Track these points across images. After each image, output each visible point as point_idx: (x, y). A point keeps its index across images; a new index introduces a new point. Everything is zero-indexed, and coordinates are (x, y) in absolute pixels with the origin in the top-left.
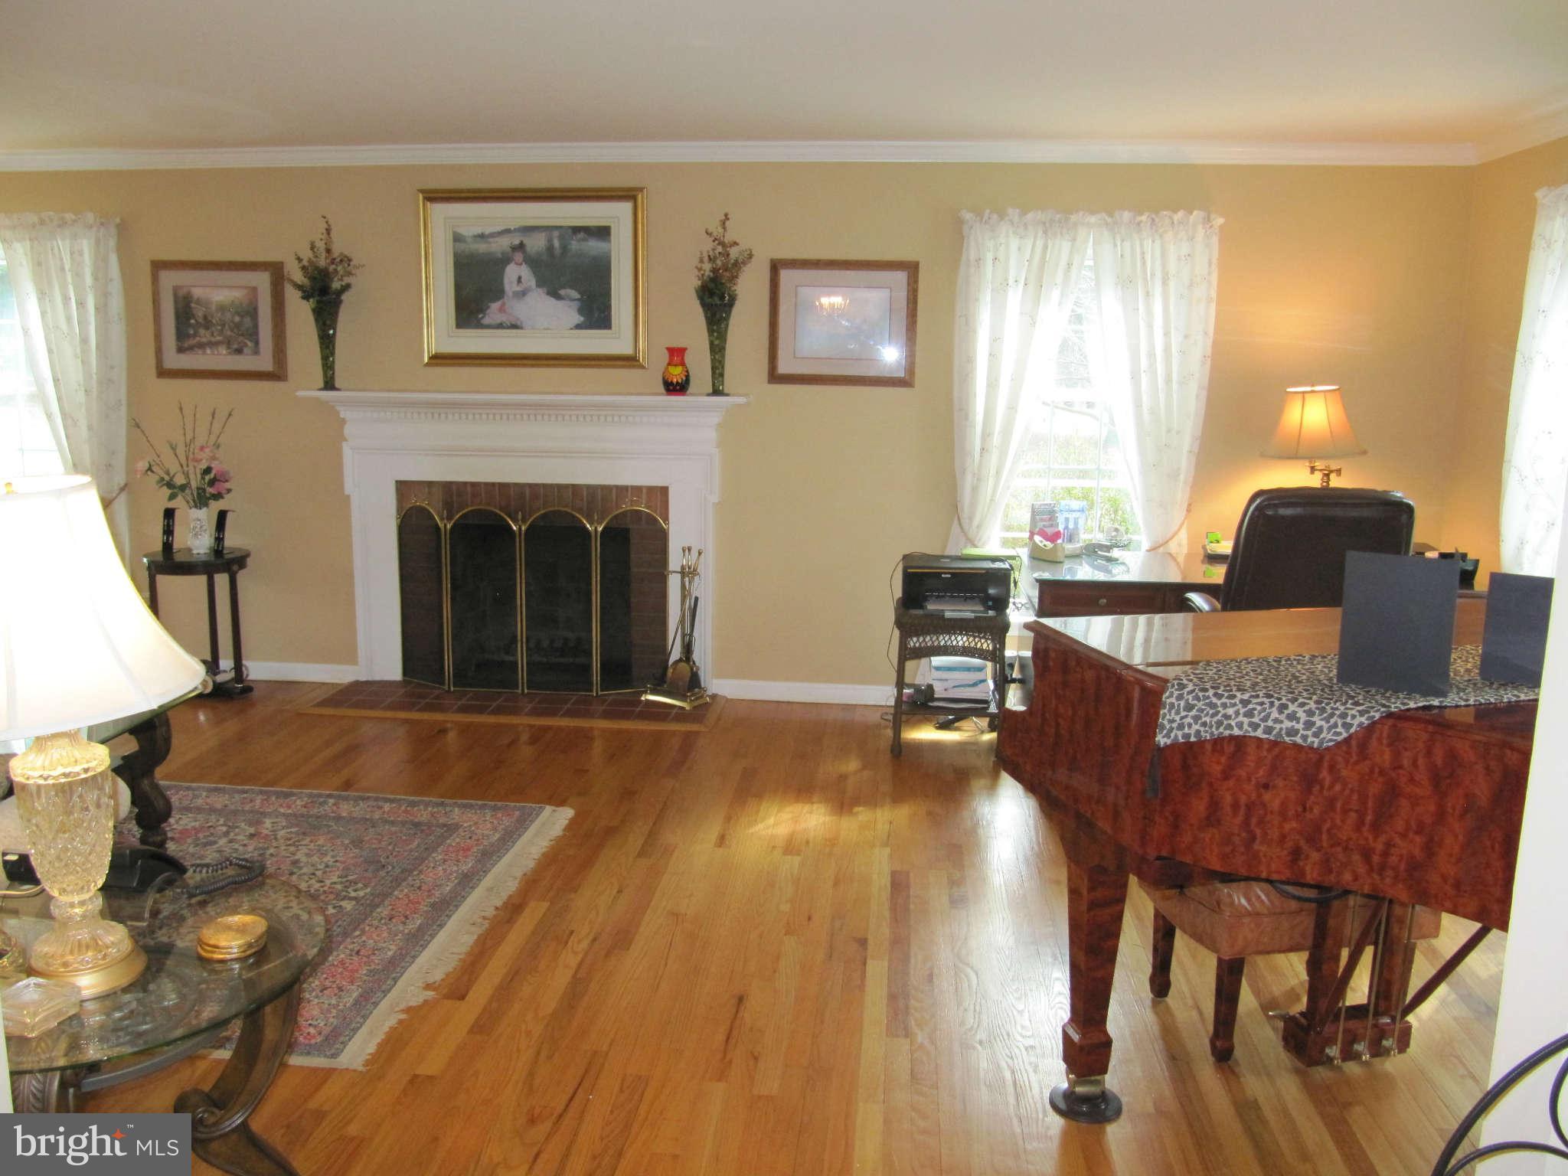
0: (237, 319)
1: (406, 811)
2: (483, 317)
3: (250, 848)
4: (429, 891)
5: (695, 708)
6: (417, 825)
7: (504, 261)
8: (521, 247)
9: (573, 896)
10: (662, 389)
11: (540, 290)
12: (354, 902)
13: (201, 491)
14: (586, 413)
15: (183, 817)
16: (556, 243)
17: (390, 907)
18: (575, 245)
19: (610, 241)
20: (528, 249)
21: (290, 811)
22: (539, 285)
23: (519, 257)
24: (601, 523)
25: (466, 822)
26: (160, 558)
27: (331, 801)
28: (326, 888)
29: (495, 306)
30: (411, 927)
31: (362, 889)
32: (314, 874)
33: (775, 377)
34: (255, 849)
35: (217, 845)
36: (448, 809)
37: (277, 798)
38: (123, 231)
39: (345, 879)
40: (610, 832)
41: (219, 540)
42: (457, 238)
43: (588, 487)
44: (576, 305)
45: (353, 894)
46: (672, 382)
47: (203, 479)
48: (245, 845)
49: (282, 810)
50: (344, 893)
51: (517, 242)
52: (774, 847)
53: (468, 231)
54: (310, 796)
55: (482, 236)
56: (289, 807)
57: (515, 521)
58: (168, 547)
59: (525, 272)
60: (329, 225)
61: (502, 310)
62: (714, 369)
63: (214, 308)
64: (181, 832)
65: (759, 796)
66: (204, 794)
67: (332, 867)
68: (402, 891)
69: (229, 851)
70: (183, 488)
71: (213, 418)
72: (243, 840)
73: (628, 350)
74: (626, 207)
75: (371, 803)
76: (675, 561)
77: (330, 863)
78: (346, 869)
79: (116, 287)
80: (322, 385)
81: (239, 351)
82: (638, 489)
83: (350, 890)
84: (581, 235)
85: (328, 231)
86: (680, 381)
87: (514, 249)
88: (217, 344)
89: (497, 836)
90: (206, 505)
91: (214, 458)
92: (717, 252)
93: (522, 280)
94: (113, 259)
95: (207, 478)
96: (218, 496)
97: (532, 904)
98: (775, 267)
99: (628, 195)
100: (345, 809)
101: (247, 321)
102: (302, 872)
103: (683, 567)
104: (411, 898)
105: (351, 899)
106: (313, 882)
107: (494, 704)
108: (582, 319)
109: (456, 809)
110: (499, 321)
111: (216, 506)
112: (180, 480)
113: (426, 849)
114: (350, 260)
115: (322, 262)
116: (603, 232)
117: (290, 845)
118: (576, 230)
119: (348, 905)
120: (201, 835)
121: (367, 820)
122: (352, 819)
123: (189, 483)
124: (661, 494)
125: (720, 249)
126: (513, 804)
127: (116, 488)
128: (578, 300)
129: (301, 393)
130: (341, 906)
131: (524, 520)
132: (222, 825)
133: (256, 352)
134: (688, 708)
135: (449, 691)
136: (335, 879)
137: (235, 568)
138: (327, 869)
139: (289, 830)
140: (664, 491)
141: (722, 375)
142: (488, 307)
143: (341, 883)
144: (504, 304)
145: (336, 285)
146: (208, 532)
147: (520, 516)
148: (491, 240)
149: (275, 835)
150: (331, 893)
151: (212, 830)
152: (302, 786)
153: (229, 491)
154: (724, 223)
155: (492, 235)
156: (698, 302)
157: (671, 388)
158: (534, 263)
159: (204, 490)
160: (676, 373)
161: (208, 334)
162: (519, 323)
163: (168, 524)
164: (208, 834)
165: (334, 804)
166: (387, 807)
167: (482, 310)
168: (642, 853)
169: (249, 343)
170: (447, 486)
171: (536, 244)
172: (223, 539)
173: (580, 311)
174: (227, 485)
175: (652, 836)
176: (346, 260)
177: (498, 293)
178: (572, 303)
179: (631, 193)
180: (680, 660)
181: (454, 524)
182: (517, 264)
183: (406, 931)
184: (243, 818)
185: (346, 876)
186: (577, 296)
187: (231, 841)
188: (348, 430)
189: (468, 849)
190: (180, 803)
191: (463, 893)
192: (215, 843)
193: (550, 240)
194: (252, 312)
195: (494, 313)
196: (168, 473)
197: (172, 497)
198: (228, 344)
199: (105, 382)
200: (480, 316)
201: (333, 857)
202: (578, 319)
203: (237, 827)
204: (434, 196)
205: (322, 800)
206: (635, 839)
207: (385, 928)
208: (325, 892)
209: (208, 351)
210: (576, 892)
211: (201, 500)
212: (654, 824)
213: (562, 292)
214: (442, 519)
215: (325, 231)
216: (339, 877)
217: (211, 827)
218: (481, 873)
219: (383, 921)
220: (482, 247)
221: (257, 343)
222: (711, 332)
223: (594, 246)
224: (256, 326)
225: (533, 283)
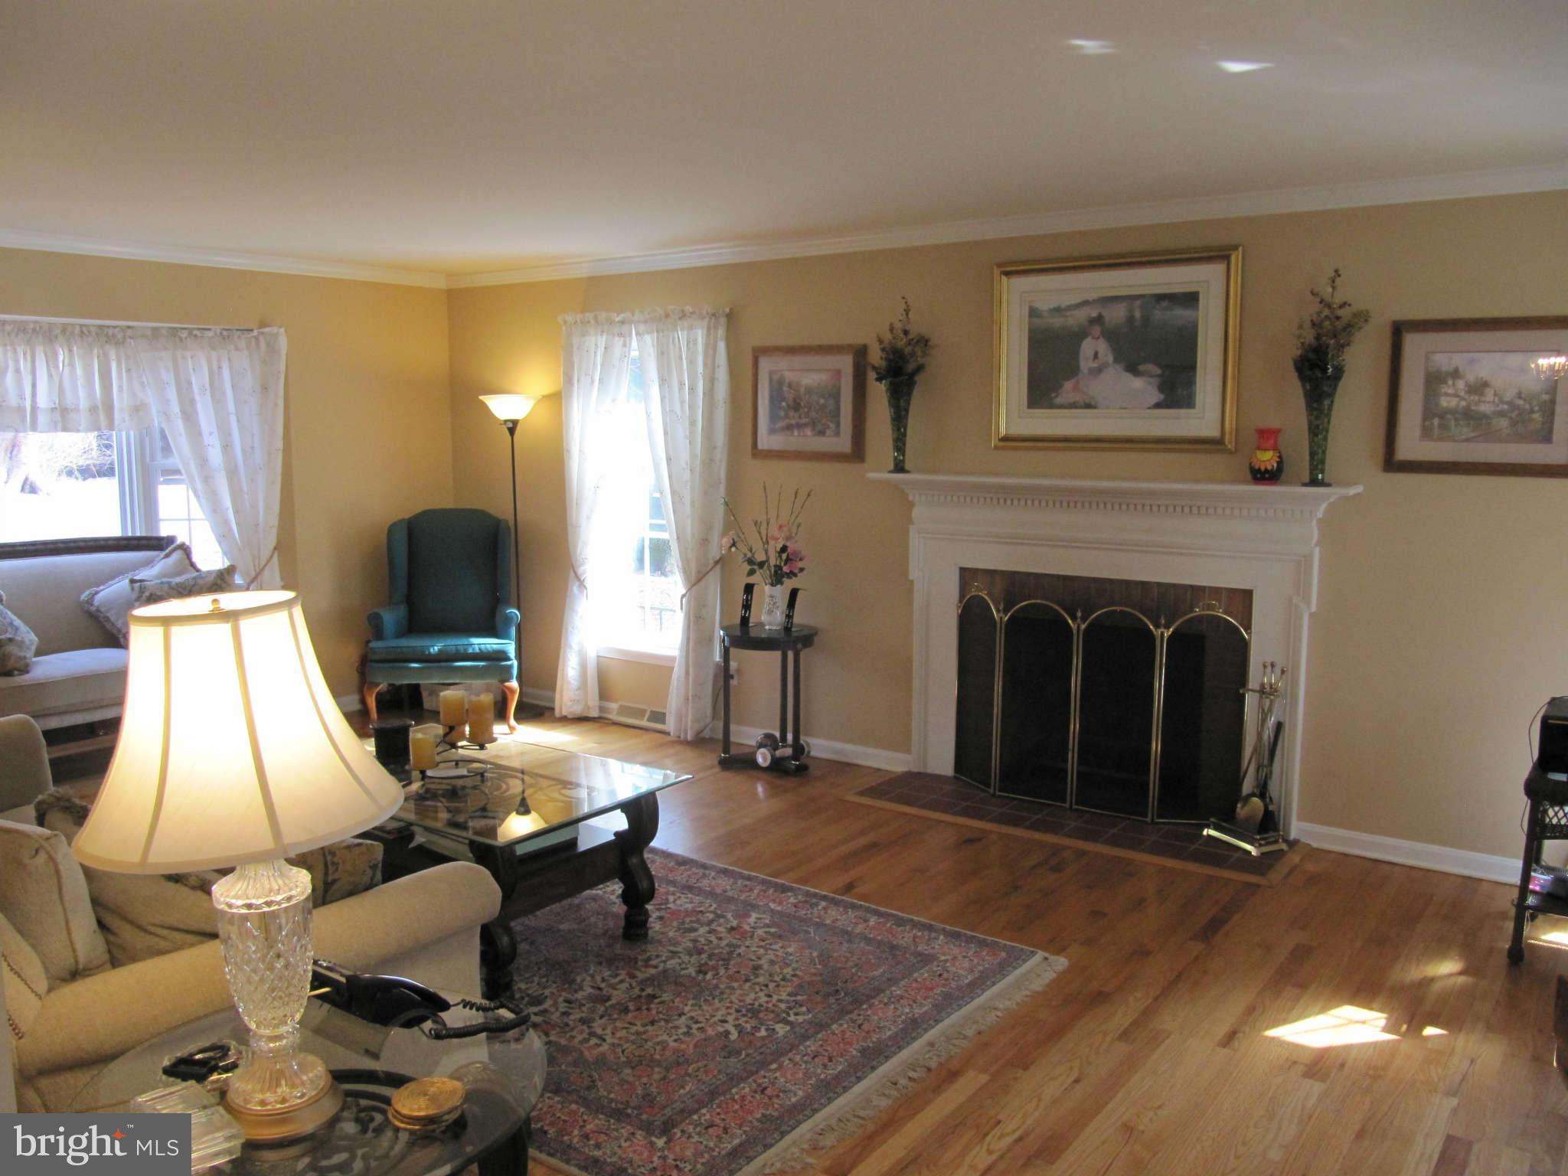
0: (822, 401)
1: (890, 931)
2: (1057, 396)
3: (724, 943)
4: (868, 1032)
5: (1262, 854)
6: (893, 948)
7: (1080, 335)
8: (1099, 320)
9: (1020, 1072)
10: (1249, 476)
11: (1117, 366)
12: (788, 1028)
13: (778, 568)
14: (1159, 503)
15: (683, 896)
16: (1138, 314)
17: (821, 1043)
18: (1158, 314)
19: (1197, 308)
20: (1107, 319)
21: (779, 908)
22: (1116, 360)
23: (1096, 330)
24: (1167, 627)
25: (944, 954)
26: (738, 633)
27: (823, 904)
28: (770, 1005)
29: (1068, 385)
30: (830, 1072)
31: (804, 1014)
32: (767, 986)
33: (1391, 463)
34: (727, 945)
35: (696, 934)
36: (933, 935)
37: (775, 891)
38: (732, 319)
39: (794, 998)
40: (1100, 998)
41: (789, 617)
42: (1033, 313)
43: (1159, 584)
44: (1156, 381)
45: (792, 1018)
46: (1259, 469)
47: (781, 557)
48: (720, 939)
49: (772, 906)
50: (784, 1015)
51: (1094, 314)
52: (1295, 1062)
53: (1044, 306)
54: (808, 894)
55: (1058, 310)
56: (780, 903)
57: (1074, 618)
58: (745, 621)
59: (1102, 346)
60: (908, 306)
61: (1076, 388)
62: (1312, 454)
63: (802, 390)
64: (673, 913)
65: (1303, 986)
66: (713, 874)
67: (788, 981)
68: (841, 1025)
69: (703, 942)
70: (761, 565)
71: (796, 497)
72: (721, 932)
73: (1213, 432)
74: (1218, 268)
75: (859, 913)
76: (1256, 676)
77: (788, 977)
78: (800, 986)
79: (722, 374)
80: (891, 467)
81: (822, 433)
82: (1216, 592)
83: (791, 1012)
84: (1165, 304)
85: (907, 311)
86: (1269, 468)
87: (1093, 321)
88: (806, 425)
89: (970, 978)
90: (781, 583)
91: (788, 538)
92: (1323, 315)
93: (1100, 355)
94: (722, 346)
95: (784, 556)
96: (792, 574)
97: (971, 1074)
98: (1398, 331)
99: (1219, 254)
100: (833, 915)
101: (831, 402)
102: (757, 980)
103: (1263, 685)
104: (847, 1036)
105: (787, 1023)
106: (761, 994)
107: (1035, 818)
108: (1162, 397)
109: (942, 937)
110: (1072, 401)
111: (789, 584)
112: (760, 557)
113: (889, 980)
114: (927, 341)
115: (901, 343)
116: (1191, 299)
117: (762, 947)
118: (1160, 298)
119: (781, 1030)
120: (688, 920)
121: (847, 932)
122: (833, 929)
123: (767, 561)
124: (1243, 599)
125: (1326, 312)
126: (1004, 942)
127: (711, 562)
128: (1158, 376)
129: (872, 475)
130: (774, 1029)
131: (1084, 619)
132: (711, 912)
133: (837, 434)
134: (1254, 853)
135: (994, 795)
136: (784, 996)
137: (799, 646)
138: (782, 983)
139: (767, 930)
140: (1248, 595)
141: (1323, 462)
142: (1061, 386)
143: (788, 1002)
144: (1078, 382)
145: (911, 367)
146: (780, 609)
147: (1079, 614)
148: (1068, 313)
149: (753, 932)
150: (773, 1012)
151: (700, 916)
152: (804, 881)
153: (802, 570)
154: (1333, 282)
155: (1069, 308)
156: (1296, 374)
157: (1259, 476)
158: (1112, 336)
159: (780, 568)
160: (1265, 459)
161: (796, 415)
162: (1093, 403)
163: (747, 600)
164: (694, 919)
165: (825, 908)
166: (873, 920)
167: (1057, 388)
168: (1125, 1036)
169: (831, 425)
170: (1012, 577)
171: (1116, 315)
172: (792, 617)
173: (1161, 388)
174: (800, 564)
175: (1148, 1013)
176: (924, 342)
177: (1072, 370)
178: (1151, 380)
179: (1223, 253)
180: (1253, 795)
181: (1012, 616)
182: (1093, 338)
183: (822, 1076)
184: (733, 908)
185: (796, 995)
186: (1158, 371)
187: (710, 932)
188: (916, 512)
189: (932, 989)
190: (687, 881)
191: (901, 1043)
192: (696, 930)
193: (1131, 311)
194: (836, 396)
195: (1068, 391)
196: (751, 550)
197: (751, 573)
198: (813, 424)
199: (708, 462)
200: (1053, 395)
201: (794, 970)
202: (1156, 396)
203: (723, 917)
204: (1013, 269)
205: (814, 900)
206: (1122, 1015)
207: (804, 1066)
208: (767, 1009)
209: (796, 433)
210: (1025, 1070)
211: (777, 578)
212: (1156, 999)
213: (1141, 368)
214: (998, 611)
215: (904, 313)
216: (789, 995)
217: (701, 912)
218: (931, 1022)
219: (805, 1058)
220: (1057, 322)
221: (838, 425)
222: (1310, 408)
223: (1181, 314)
224: (838, 409)
225: (1110, 359)
